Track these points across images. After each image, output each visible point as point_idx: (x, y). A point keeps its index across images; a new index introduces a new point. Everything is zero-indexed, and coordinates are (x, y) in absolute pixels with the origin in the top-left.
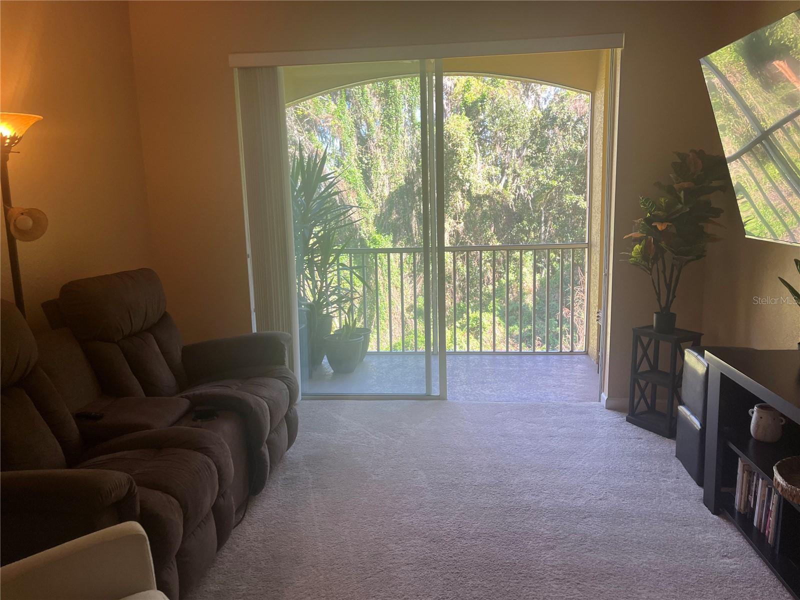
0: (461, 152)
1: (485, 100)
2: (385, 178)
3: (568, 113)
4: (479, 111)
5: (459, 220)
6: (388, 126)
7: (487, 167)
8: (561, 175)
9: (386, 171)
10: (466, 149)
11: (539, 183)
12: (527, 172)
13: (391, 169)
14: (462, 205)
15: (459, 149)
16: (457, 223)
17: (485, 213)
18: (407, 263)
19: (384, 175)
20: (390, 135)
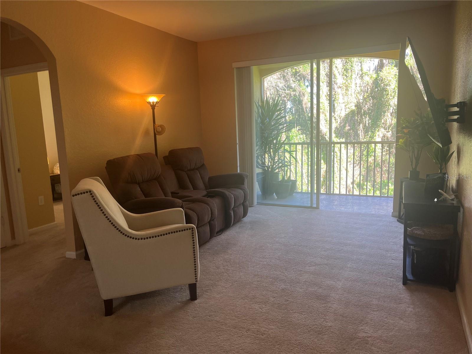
0: (389, 89)
2: (343, 106)
5: (388, 130)
6: (346, 76)
9: (343, 101)
13: (346, 100)
14: (390, 121)
15: (388, 87)
16: (387, 132)
19: (342, 104)
20: (347, 80)
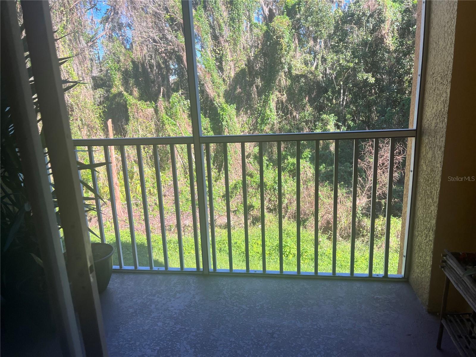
0: (283, 42)
1: (301, 3)
2: (232, 64)
3: (363, 11)
4: (297, 12)
5: (283, 93)
6: (233, 27)
7: (304, 55)
8: (356, 59)
9: (232, 59)
10: (287, 40)
11: (340, 65)
12: (331, 57)
13: (235, 57)
14: (285, 82)
15: (281, 40)
16: (281, 95)
17: (301, 87)
18: (247, 124)
19: (230, 61)
20: (234, 33)
